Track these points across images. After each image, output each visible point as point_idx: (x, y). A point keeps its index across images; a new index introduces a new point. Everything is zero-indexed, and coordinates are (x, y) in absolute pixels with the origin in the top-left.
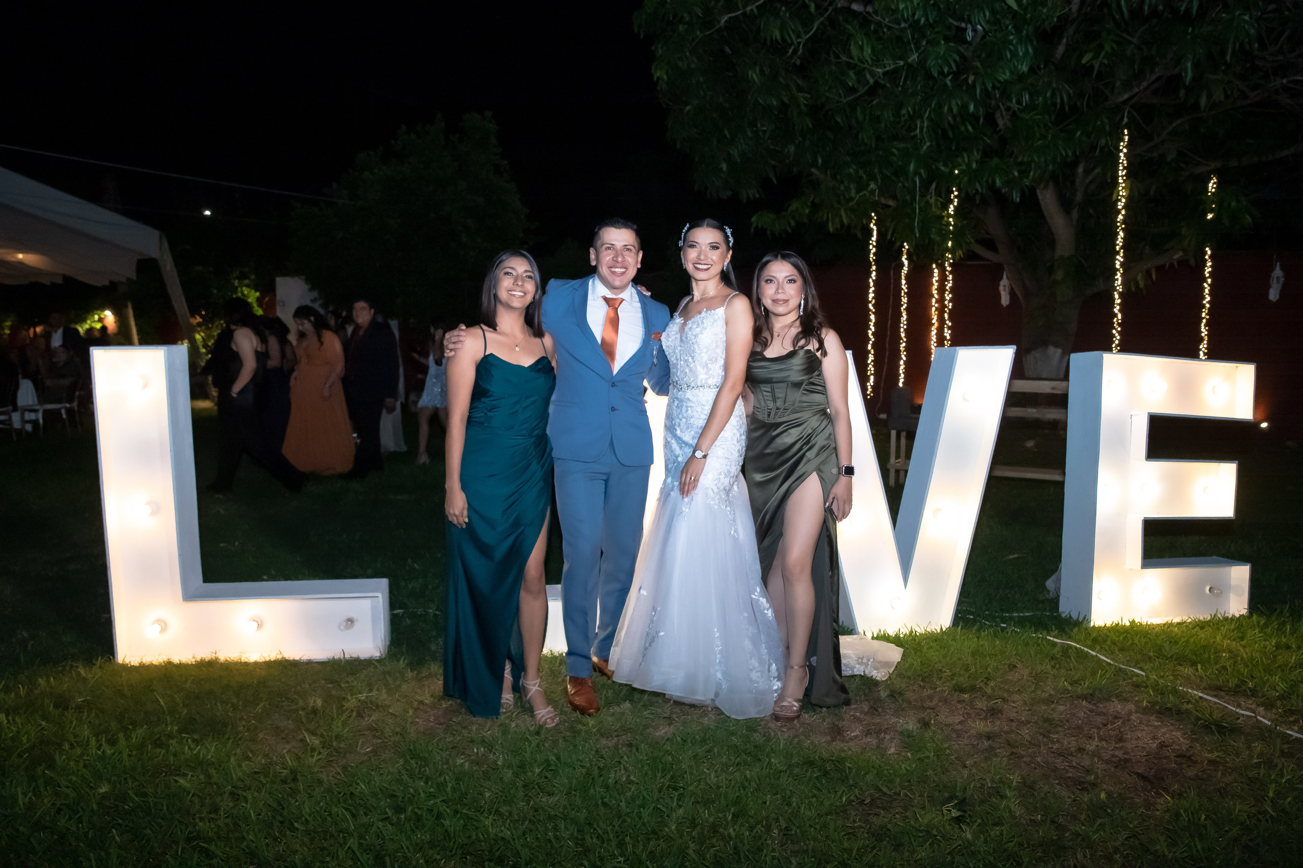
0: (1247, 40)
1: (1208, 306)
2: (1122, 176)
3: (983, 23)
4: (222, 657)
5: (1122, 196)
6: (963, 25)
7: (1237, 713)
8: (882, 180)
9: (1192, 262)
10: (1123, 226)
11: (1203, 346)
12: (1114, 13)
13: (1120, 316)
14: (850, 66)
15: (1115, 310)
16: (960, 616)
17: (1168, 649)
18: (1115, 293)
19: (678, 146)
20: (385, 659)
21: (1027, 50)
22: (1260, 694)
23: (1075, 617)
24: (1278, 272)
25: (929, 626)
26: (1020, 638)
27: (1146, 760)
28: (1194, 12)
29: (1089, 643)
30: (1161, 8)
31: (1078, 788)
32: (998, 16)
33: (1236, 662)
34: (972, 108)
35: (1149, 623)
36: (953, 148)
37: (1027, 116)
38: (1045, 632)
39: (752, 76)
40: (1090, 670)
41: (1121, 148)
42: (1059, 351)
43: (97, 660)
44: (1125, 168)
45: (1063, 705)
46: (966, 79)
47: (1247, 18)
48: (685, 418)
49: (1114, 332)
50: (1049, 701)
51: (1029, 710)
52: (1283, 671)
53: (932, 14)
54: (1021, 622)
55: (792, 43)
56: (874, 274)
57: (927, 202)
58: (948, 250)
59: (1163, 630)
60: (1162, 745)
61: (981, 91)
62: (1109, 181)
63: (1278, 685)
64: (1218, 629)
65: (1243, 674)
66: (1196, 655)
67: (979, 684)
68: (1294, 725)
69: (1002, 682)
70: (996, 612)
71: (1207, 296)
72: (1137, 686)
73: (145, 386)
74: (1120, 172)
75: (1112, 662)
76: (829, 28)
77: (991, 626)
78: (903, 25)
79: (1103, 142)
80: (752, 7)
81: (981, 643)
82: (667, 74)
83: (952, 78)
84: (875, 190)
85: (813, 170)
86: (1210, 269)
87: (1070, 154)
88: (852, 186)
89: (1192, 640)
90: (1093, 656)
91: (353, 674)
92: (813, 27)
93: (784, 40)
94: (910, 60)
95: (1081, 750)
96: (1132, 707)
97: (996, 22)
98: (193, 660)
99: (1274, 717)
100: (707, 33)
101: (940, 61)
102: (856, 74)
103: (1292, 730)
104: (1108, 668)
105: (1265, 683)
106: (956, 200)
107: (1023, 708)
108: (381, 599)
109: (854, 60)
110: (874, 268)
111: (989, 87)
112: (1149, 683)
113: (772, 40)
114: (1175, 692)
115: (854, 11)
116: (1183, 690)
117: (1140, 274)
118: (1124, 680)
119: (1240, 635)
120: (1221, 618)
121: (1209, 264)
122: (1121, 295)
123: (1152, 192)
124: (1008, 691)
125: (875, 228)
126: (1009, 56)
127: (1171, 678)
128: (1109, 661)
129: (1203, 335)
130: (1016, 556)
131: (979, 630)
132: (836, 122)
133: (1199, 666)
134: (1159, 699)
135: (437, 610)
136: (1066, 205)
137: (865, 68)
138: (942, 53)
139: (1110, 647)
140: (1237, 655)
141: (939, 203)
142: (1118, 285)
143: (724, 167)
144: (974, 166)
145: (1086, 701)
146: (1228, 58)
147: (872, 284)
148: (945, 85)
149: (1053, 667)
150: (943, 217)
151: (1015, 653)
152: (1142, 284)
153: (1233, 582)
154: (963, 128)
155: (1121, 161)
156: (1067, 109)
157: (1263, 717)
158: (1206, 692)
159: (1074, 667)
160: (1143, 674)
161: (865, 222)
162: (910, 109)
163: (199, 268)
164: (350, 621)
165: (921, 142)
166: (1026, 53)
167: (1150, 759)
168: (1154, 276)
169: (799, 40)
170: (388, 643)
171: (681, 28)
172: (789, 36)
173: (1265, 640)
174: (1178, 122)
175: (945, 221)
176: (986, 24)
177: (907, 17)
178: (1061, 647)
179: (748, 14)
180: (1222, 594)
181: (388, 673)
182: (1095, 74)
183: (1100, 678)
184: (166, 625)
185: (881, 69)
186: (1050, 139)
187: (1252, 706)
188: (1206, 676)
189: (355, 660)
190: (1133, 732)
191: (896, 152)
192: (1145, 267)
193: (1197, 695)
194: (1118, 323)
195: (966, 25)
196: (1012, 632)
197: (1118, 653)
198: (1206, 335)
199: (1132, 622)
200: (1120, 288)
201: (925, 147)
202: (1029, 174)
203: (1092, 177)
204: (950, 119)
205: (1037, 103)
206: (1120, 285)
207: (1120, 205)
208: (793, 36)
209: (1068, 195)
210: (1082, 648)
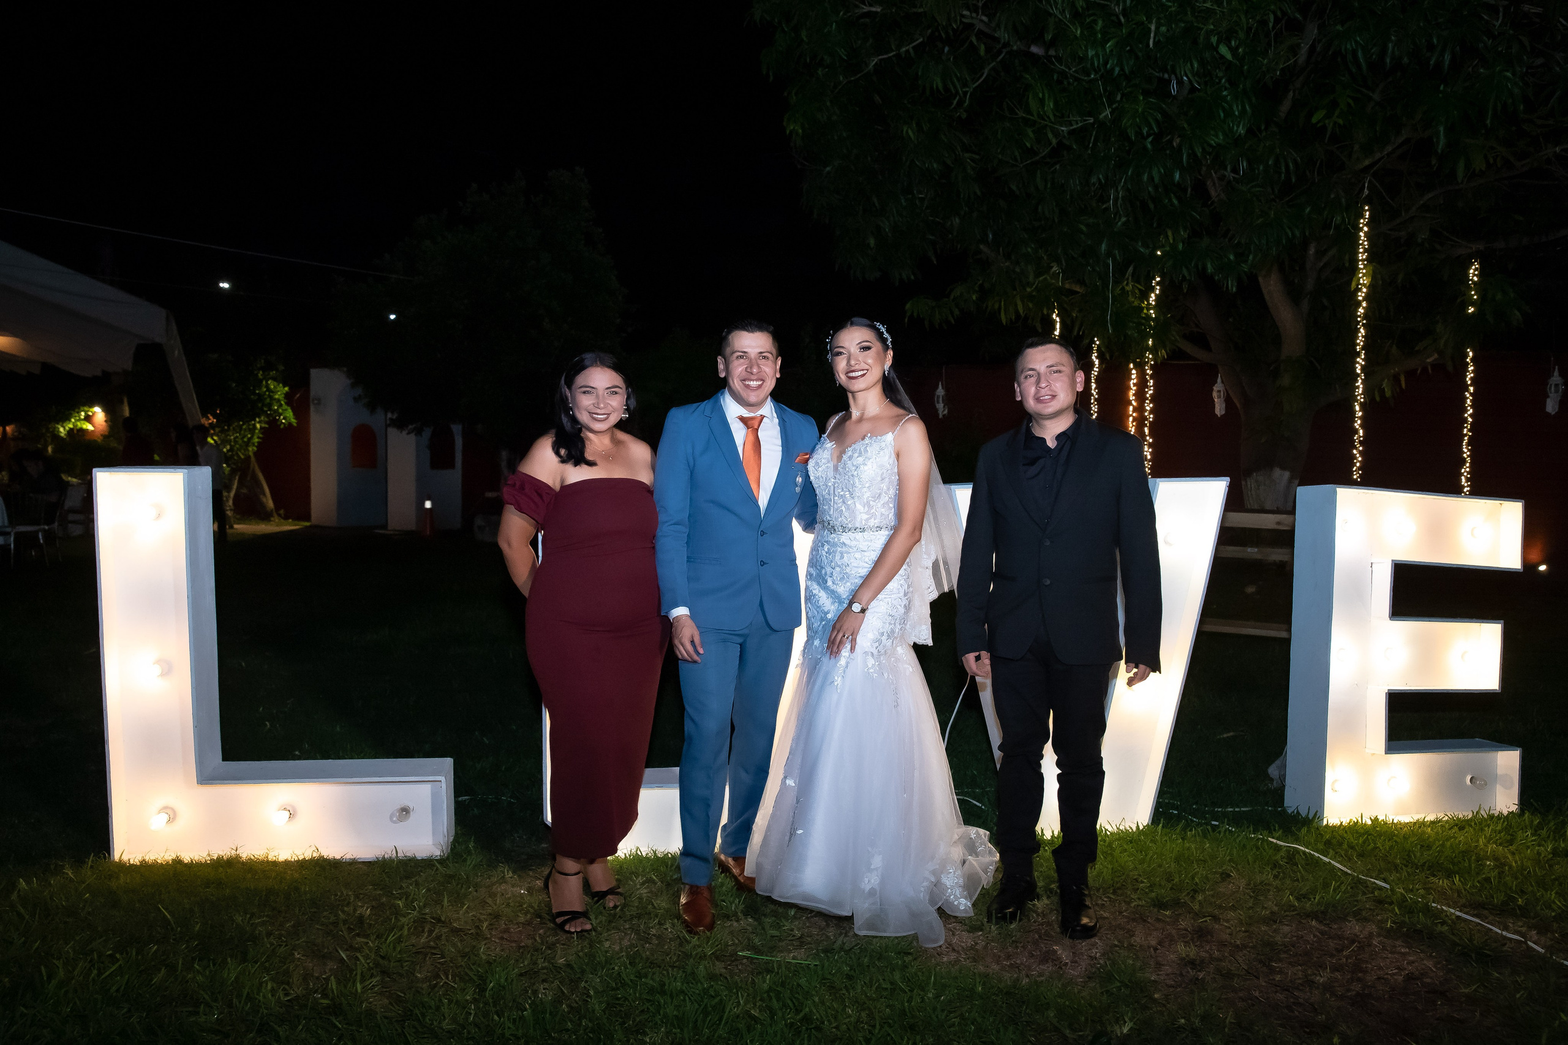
0: (1510, 101)
1: (1470, 419)
2: (1363, 260)
3: (1190, 75)
4: (245, 854)
5: (1364, 285)
6: (1166, 76)
7: (1505, 938)
8: (1067, 262)
9: (1450, 366)
10: (1365, 322)
11: (1466, 470)
12: (1350, 64)
13: (1361, 432)
14: (1027, 123)
15: (1356, 424)
16: (1162, 810)
17: (1418, 854)
18: (1356, 404)
19: (815, 214)
20: (448, 858)
21: (1244, 107)
22: (1532, 914)
23: (1304, 813)
24: (1556, 378)
25: (1123, 823)
26: (1235, 840)
27: (1391, 997)
28: (1446, 66)
29: (1321, 846)
30: (1406, 60)
31: (1305, 1032)
32: (1209, 68)
33: (1503, 872)
34: (1177, 176)
35: (1395, 821)
37: (1245, 188)
38: (1266, 833)
39: (907, 132)
40: (1321, 881)
41: (1361, 225)
42: (1287, 474)
43: (88, 857)
44: (1366, 251)
45: (1287, 925)
46: (1171, 141)
47: (1509, 74)
49: (1355, 452)
50: (1272, 919)
51: (1246, 931)
52: (1560, 884)
53: (1128, 63)
54: (1237, 820)
55: (957, 93)
57: (1123, 288)
58: (1147, 348)
59: (1412, 831)
60: (1410, 978)
61: (1189, 155)
62: (1347, 265)
63: (1554, 902)
64: (1482, 830)
65: (1511, 888)
66: (1453, 864)
67: (1184, 897)
69: (1213, 896)
70: (1206, 806)
71: (1469, 408)
72: (1380, 902)
73: (159, 516)
74: (1360, 255)
75: (1349, 872)
76: (1003, 75)
77: (1199, 824)
78: (1093, 76)
79: (1338, 219)
80: (907, 48)
81: (1187, 845)
82: (802, 127)
83: (1153, 139)
84: (1059, 273)
85: (982, 247)
86: (1472, 375)
87: (1297, 233)
88: (1030, 268)
89: (1449, 843)
90: (1325, 863)
91: (407, 878)
92: (983, 73)
93: (946, 87)
94: (1102, 116)
95: (1311, 983)
96: (1373, 927)
97: (1207, 75)
98: (208, 857)
99: (1549, 943)
100: (852, 79)
101: (1138, 120)
102: (1032, 131)
104: (1343, 878)
105: (1538, 899)
106: (1158, 287)
107: (1238, 929)
108: (444, 785)
109: (1033, 116)
111: (1199, 151)
112: (1394, 898)
113: (932, 88)
114: (1427, 910)
115: (1033, 55)
116: (1436, 907)
117: (1386, 380)
118: (1364, 893)
119: (1509, 837)
120: (1486, 816)
121: (1471, 368)
122: (1362, 405)
123: (1399, 281)
124: (1220, 907)
125: (1058, 319)
126: (1222, 115)
127: (1422, 892)
128: (1345, 869)
129: (1465, 455)
130: (1231, 734)
131: (1184, 829)
132: (1011, 189)
133: (1457, 879)
134: (1407, 920)
135: (511, 797)
136: (1294, 294)
137: (1046, 125)
138: (1140, 110)
139: (1346, 851)
140: (1504, 865)
141: (1137, 292)
142: (1358, 395)
143: (872, 242)
144: (1180, 246)
145: (1317, 920)
146: (1488, 122)
148: (1145, 148)
149: (1276, 877)
150: (1143, 308)
151: (1228, 858)
152: (1388, 394)
153: (1500, 771)
154: (1166, 201)
155: (1361, 242)
156: (1294, 180)
157: (1536, 944)
158: (1466, 910)
159: (1302, 877)
160: (1388, 886)
161: (1045, 312)
162: (1101, 176)
164: (405, 811)
165: (1115, 216)
166: (1243, 111)
167: (1395, 994)
169: (967, 89)
170: (452, 839)
171: (820, 72)
172: (953, 83)
173: (1539, 846)
174: (1430, 195)
175: (1145, 314)
176: (1194, 76)
177: (1098, 67)
178: (1286, 850)
179: (904, 56)
180: (1486, 785)
181: (451, 877)
182: (1328, 136)
183: (1334, 890)
184: (175, 813)
185: (1066, 127)
186: (1272, 216)
187: (1522, 927)
188: (1465, 890)
189: (410, 860)
190: (1373, 959)
191: (1084, 228)
192: (1392, 371)
193: (1454, 914)
194: (1360, 441)
195: (1170, 77)
196: (1225, 831)
197: (1357, 859)
198: (1468, 456)
199: (1375, 820)
200: (1361, 398)
201: (1120, 223)
202: (1248, 258)
203: (1325, 259)
204: (1150, 189)
205: (1257, 172)
206: (1361, 394)
207: (1361, 296)
208: (958, 87)
209: (1296, 281)
210: (1312, 852)
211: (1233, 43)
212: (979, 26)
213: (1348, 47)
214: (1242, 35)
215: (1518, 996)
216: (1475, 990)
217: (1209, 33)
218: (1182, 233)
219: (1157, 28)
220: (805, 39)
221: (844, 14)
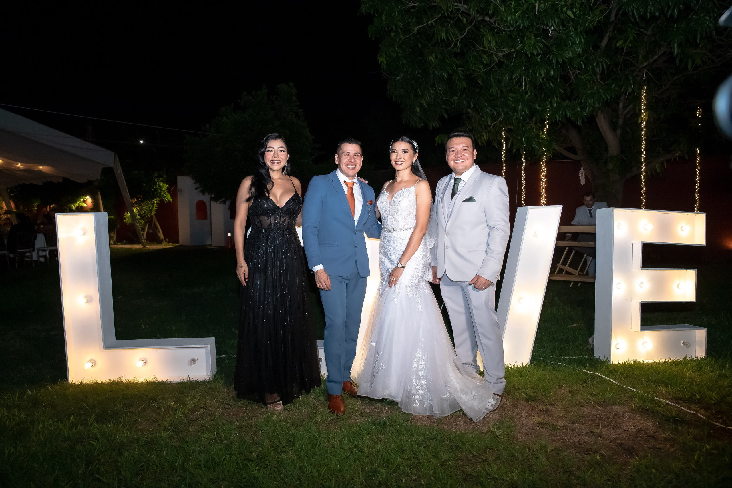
0: (709, 30)
1: (698, 182)
2: (644, 109)
3: (554, 26)
4: (124, 380)
5: (644, 120)
6: (545, 27)
7: (688, 412)
8: (504, 115)
9: (687, 157)
10: (645, 137)
11: (697, 205)
12: (631, 18)
13: (644, 189)
14: (485, 52)
15: (642, 185)
16: (535, 358)
17: (653, 376)
18: (642, 176)
19: (394, 99)
20: (211, 381)
21: (580, 39)
22: (703, 402)
23: (602, 359)
25: (516, 364)
26: (567, 370)
27: (629, 438)
28: (676, 15)
29: (607, 374)
30: (657, 14)
31: (585, 453)
32: (564, 22)
33: (693, 384)
34: (552, 73)
35: (645, 362)
36: (543, 96)
37: (583, 77)
38: (582, 368)
39: (431, 59)
40: (604, 388)
41: (642, 93)
43: (58, 381)
44: (645, 105)
45: (586, 407)
46: (549, 57)
47: (708, 18)
48: (393, 247)
49: (642, 198)
50: (579, 405)
51: (566, 410)
52: (720, 389)
53: (526, 22)
54: (570, 362)
55: (453, 42)
56: (505, 168)
57: (531, 126)
59: (653, 366)
60: (639, 431)
61: (557, 64)
62: (638, 112)
63: (714, 397)
64: (686, 366)
65: (694, 391)
66: (669, 380)
67: (539, 396)
68: (720, 420)
69: (553, 395)
70: (557, 356)
71: (698, 176)
72: (631, 397)
73: (84, 234)
74: (642, 107)
75: (619, 384)
76: (475, 31)
77: (552, 364)
78: (511, 29)
80: (431, 22)
81: (545, 373)
82: (386, 59)
83: (541, 57)
85: (469, 110)
86: (699, 161)
87: (609, 97)
88: (488, 118)
89: (668, 372)
90: (607, 380)
91: (194, 389)
92: (465, 32)
93: (448, 38)
94: (518, 47)
95: (592, 432)
96: (627, 410)
97: (564, 26)
98: (109, 381)
99: (709, 415)
100: (407, 37)
101: (531, 48)
102: (488, 56)
103: (718, 422)
104: (615, 387)
105: (707, 396)
106: (548, 125)
107: (563, 409)
108: (209, 349)
109: (486, 49)
110: (504, 164)
111: (560, 61)
112: (638, 396)
113: (441, 39)
114: (652, 400)
116: (657, 399)
117: (657, 165)
118: (625, 394)
119: (699, 369)
120: (689, 359)
121: (698, 158)
122: (644, 176)
123: (662, 118)
124: (556, 400)
125: (504, 142)
126: (571, 44)
127: (652, 392)
128: (617, 383)
129: (696, 198)
130: (575, 325)
131: (545, 366)
132: (479, 84)
133: (669, 387)
134: (642, 405)
136: (613, 126)
137: (492, 53)
138: (532, 43)
139: (619, 375)
140: (694, 381)
141: (538, 127)
142: (642, 172)
143: (418, 110)
144: (555, 105)
145: (600, 405)
146: (698, 41)
147: (503, 174)
148: (537, 61)
149: (584, 387)
151: (563, 379)
152: (658, 170)
153: (697, 339)
154: (548, 85)
155: (642, 101)
156: (606, 72)
157: (703, 415)
158: (671, 401)
159: (596, 386)
160: (635, 390)
161: (499, 139)
162: (517, 75)
163: (136, 172)
164: (193, 361)
165: (526, 93)
166: (581, 42)
167: (631, 438)
168: (665, 166)
169: (458, 39)
170: (214, 373)
171: (392, 34)
172: (451, 36)
173: (711, 372)
174: (676, 78)
175: (541, 137)
176: (557, 26)
177: (513, 24)
178: (591, 375)
179: (430, 25)
180: (690, 345)
181: (212, 389)
182: (624, 52)
183: (609, 391)
184: (95, 362)
185: (502, 53)
186: (596, 89)
187: (698, 408)
188: (672, 391)
189: (195, 382)
190: (624, 422)
191: (510, 98)
192: (660, 160)
193: (665, 402)
194: (644, 192)
195: (546, 28)
196: (564, 367)
197: (624, 378)
198: (698, 199)
199: (635, 362)
200: (644, 173)
201: (527, 96)
202: (586, 108)
203: (627, 110)
204: (540, 80)
205: (589, 69)
206: (644, 171)
207: (643, 126)
208: (453, 37)
209: (614, 121)
210: (602, 376)
211: (574, 10)
212: (462, 9)
213: (630, 9)
214: (578, 6)
215: (689, 437)
216: (668, 435)
217: (563, 6)
218: (555, 99)
219: (539, 5)
220: (384, 20)
221: (401, 7)
